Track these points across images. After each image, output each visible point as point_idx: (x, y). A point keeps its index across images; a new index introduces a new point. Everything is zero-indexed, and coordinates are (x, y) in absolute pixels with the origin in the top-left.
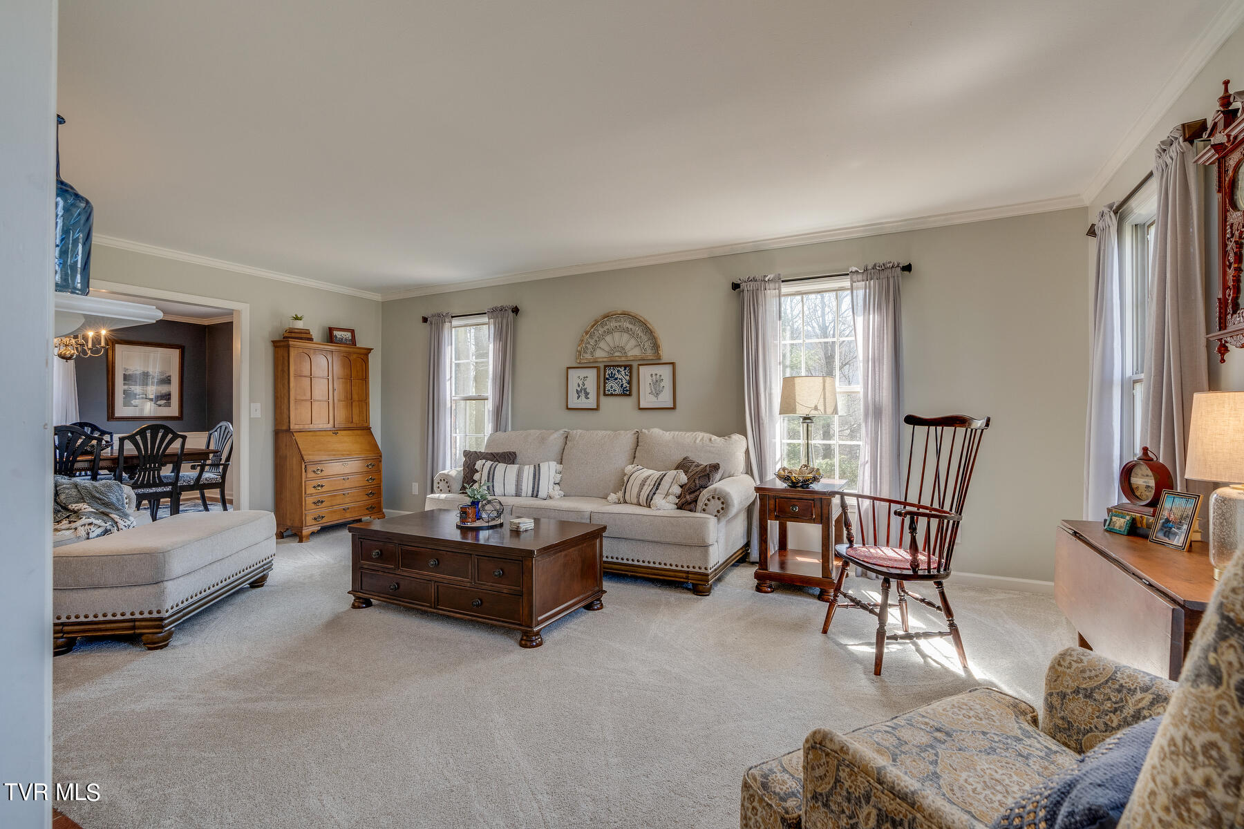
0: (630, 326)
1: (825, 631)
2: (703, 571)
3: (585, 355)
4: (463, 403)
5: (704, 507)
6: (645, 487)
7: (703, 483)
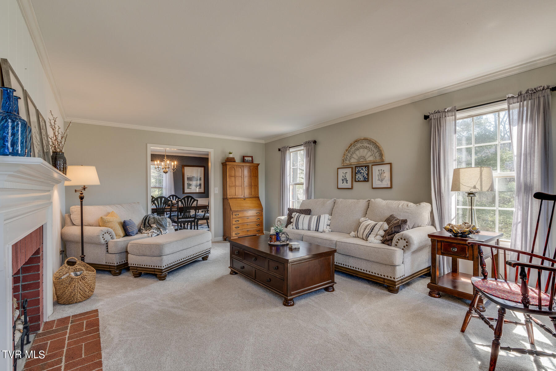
0: (368, 145)
1: (463, 331)
2: (392, 279)
3: (346, 161)
4: (295, 185)
5: (396, 243)
6: (366, 230)
7: (397, 230)
